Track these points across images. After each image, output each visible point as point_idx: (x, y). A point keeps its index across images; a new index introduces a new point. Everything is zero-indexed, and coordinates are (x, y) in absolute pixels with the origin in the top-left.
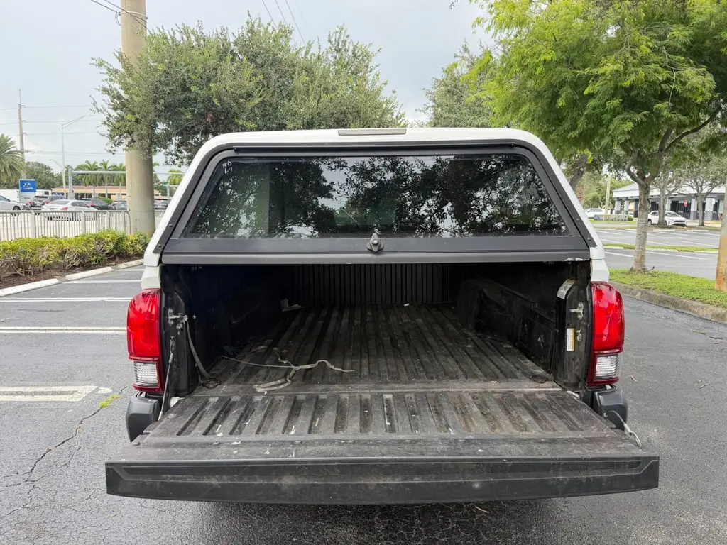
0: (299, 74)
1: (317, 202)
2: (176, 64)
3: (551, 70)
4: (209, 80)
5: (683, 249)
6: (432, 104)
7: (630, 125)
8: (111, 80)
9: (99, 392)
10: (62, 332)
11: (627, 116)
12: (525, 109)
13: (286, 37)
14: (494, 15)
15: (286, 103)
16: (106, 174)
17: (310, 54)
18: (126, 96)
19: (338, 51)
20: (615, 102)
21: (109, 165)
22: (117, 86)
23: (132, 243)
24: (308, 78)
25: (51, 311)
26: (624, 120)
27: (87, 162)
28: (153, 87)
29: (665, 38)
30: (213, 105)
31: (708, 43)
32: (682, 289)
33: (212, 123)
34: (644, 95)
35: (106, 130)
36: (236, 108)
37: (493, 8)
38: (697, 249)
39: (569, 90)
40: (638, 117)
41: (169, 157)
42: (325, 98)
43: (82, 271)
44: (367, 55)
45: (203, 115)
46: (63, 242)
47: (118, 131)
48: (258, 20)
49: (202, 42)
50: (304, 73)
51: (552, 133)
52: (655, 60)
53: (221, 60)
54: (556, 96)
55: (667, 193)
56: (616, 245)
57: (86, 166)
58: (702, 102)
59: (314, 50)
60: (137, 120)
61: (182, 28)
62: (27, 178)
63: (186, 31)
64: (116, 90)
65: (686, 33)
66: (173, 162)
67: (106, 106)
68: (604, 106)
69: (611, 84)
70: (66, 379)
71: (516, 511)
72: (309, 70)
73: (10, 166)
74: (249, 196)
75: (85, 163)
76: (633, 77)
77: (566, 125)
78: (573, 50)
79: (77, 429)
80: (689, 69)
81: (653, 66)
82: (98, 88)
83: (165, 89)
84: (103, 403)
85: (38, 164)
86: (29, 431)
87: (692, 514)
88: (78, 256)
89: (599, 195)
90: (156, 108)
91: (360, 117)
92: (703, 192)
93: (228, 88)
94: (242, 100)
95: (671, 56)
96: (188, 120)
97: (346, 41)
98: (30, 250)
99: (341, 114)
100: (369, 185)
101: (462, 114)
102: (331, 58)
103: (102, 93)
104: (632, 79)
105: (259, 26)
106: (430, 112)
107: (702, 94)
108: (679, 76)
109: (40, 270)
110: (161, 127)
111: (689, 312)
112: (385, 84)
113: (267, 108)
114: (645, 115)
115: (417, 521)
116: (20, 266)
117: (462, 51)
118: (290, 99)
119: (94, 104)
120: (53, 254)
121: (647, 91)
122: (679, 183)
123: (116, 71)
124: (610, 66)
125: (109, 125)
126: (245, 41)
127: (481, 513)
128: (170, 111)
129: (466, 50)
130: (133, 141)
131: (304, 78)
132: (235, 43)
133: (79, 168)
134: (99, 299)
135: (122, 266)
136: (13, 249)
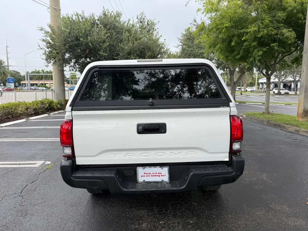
0: (125, 33)
1: (133, 87)
2: (73, 29)
3: (229, 30)
4: (87, 36)
5: (287, 104)
6: (181, 44)
7: (261, 53)
8: (46, 36)
9: (46, 163)
10: (29, 140)
11: (260, 49)
12: (218, 46)
13: (119, 17)
14: (205, 7)
15: (119, 45)
16: (44, 75)
17: (129, 24)
18: (52, 43)
19: (141, 22)
20: (255, 43)
21: (45, 71)
22: (49, 39)
23: (56, 104)
24: (128, 34)
25: (24, 132)
26: (258, 51)
27: (35, 70)
28: (64, 39)
29: (275, 16)
30: (89, 46)
31: (293, 18)
32: (283, 120)
33: (89, 54)
34: (266, 40)
35: (44, 57)
36: (99, 47)
37: (205, 4)
38: (293, 104)
39: (236, 38)
40: (265, 49)
41: (71, 68)
42: (136, 43)
43: (35, 116)
44: (153, 24)
45: (85, 50)
46: (27, 104)
47: (49, 57)
48: (107, 10)
49: (84, 19)
50: (127, 32)
51: (229, 56)
52: (271, 26)
53: (92, 27)
54: (231, 41)
55: (281, 80)
56: (258, 103)
57: (35, 72)
58: (290, 43)
59: (131, 22)
60: (57, 53)
61: (76, 13)
62: (10, 77)
63: (77, 15)
64: (48, 40)
65: (284, 14)
66: (73, 70)
67: (44, 47)
68: (250, 45)
69: (253, 36)
70: (32, 158)
71: (208, 204)
72: (129, 31)
73: (3, 72)
74: (105, 84)
75: (34, 71)
76: (262, 33)
77: (235, 53)
78: (237, 22)
79: (38, 177)
80: (285, 29)
81: (270, 28)
82: (41, 39)
83: (69, 39)
84: (48, 167)
85: (14, 71)
86: (19, 178)
87: (275, 204)
88: (34, 110)
89: (253, 82)
90: (65, 48)
91: (150, 50)
92: (296, 80)
93: (95, 39)
94: (101, 44)
95: (278, 24)
96: (79, 52)
97: (144, 18)
98: (14, 108)
99: (143, 49)
100: (153, 79)
101: (194, 48)
102: (138, 25)
103: (42, 42)
104: (261, 34)
105: (108, 13)
106: (180, 47)
107: (291, 40)
108: (281, 32)
109: (18, 116)
110: (67, 55)
111: (285, 130)
112: (161, 36)
113: (112, 47)
114: (267, 48)
115: (170, 208)
116: (10, 114)
117: (193, 22)
118: (121, 43)
119: (39, 46)
120: (23, 109)
121: (268, 39)
122: (286, 76)
123: (48, 32)
124: (252, 29)
125: (45, 55)
126: (102, 19)
127: (195, 205)
128: (71, 49)
129: (195, 21)
130: (56, 61)
131: (127, 34)
132: (98, 20)
133: (32, 73)
134: (43, 127)
135: (52, 114)
136: (7, 107)
